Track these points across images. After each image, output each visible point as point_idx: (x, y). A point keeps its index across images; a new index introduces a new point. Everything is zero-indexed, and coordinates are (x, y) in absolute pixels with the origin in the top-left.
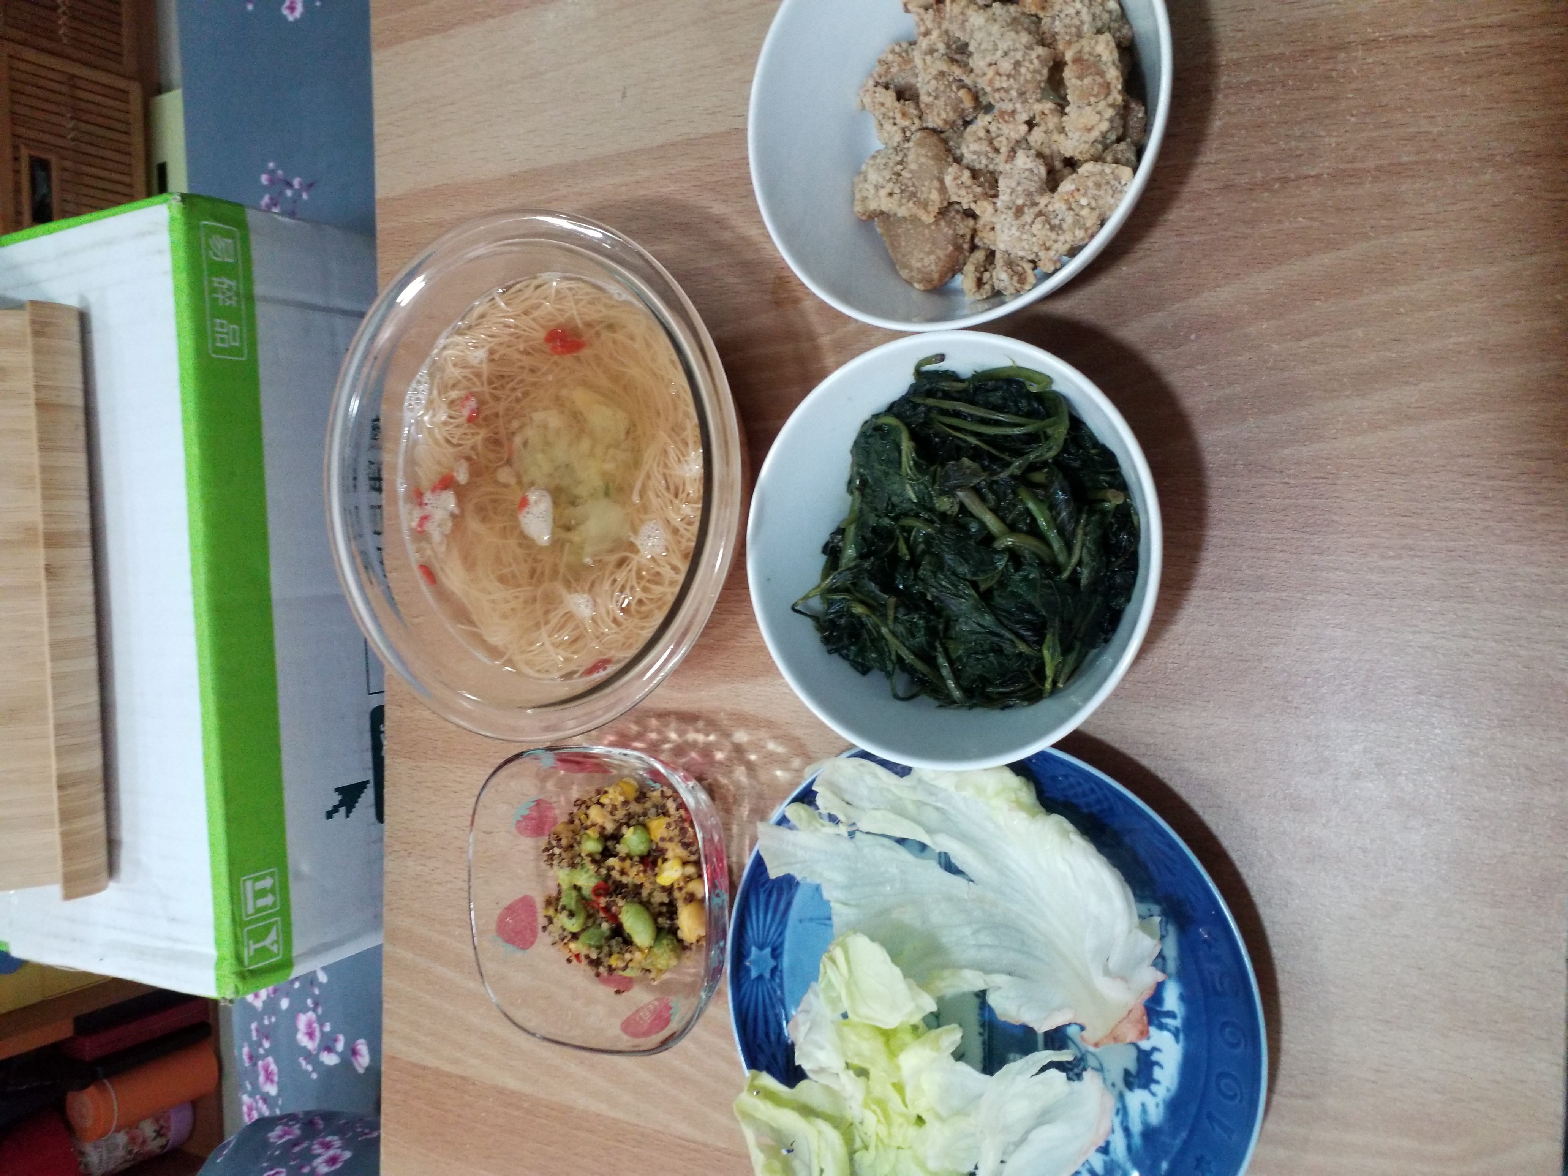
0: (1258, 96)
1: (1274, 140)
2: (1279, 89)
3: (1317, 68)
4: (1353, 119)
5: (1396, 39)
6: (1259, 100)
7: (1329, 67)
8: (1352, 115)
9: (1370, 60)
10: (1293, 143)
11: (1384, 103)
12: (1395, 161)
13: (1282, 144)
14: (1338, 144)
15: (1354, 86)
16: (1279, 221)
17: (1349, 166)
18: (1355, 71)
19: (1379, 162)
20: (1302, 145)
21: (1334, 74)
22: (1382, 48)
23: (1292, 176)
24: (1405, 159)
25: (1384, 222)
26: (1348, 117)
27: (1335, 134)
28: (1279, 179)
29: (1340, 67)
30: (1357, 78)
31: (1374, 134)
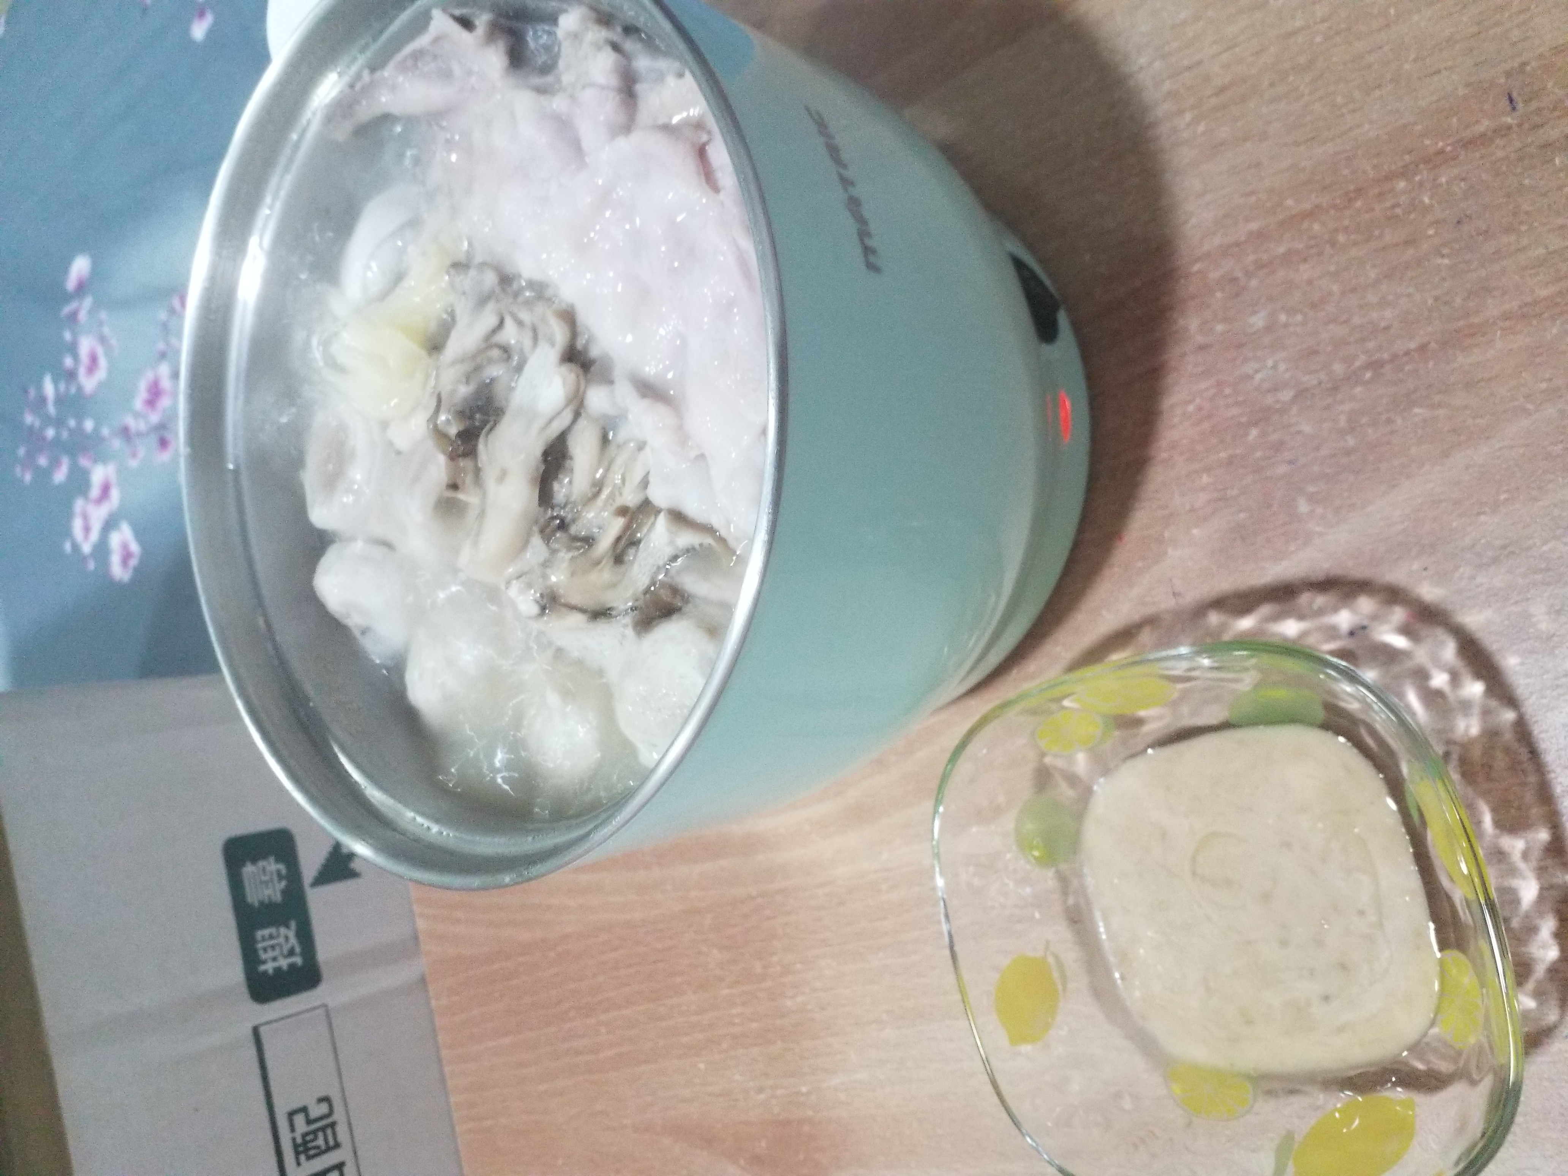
0: (1302, 267)
1: (1344, 317)
2: (1328, 249)
3: (1373, 210)
4: (1446, 261)
5: (1469, 144)
6: (1306, 271)
7: (1388, 204)
8: (1443, 256)
9: (1443, 180)
10: (1374, 315)
11: (1484, 228)
12: (1529, 299)
13: (1357, 320)
14: (1436, 299)
15: (1429, 218)
16: (1389, 421)
17: (1461, 323)
18: (1426, 200)
19: (1507, 307)
20: (1388, 313)
21: (1398, 211)
22: (1454, 159)
23: (1386, 356)
24: (1544, 293)
25: (1544, 386)
26: (1439, 261)
27: (1428, 286)
28: (1369, 365)
29: (1403, 199)
30: (1432, 206)
31: (1483, 273)
